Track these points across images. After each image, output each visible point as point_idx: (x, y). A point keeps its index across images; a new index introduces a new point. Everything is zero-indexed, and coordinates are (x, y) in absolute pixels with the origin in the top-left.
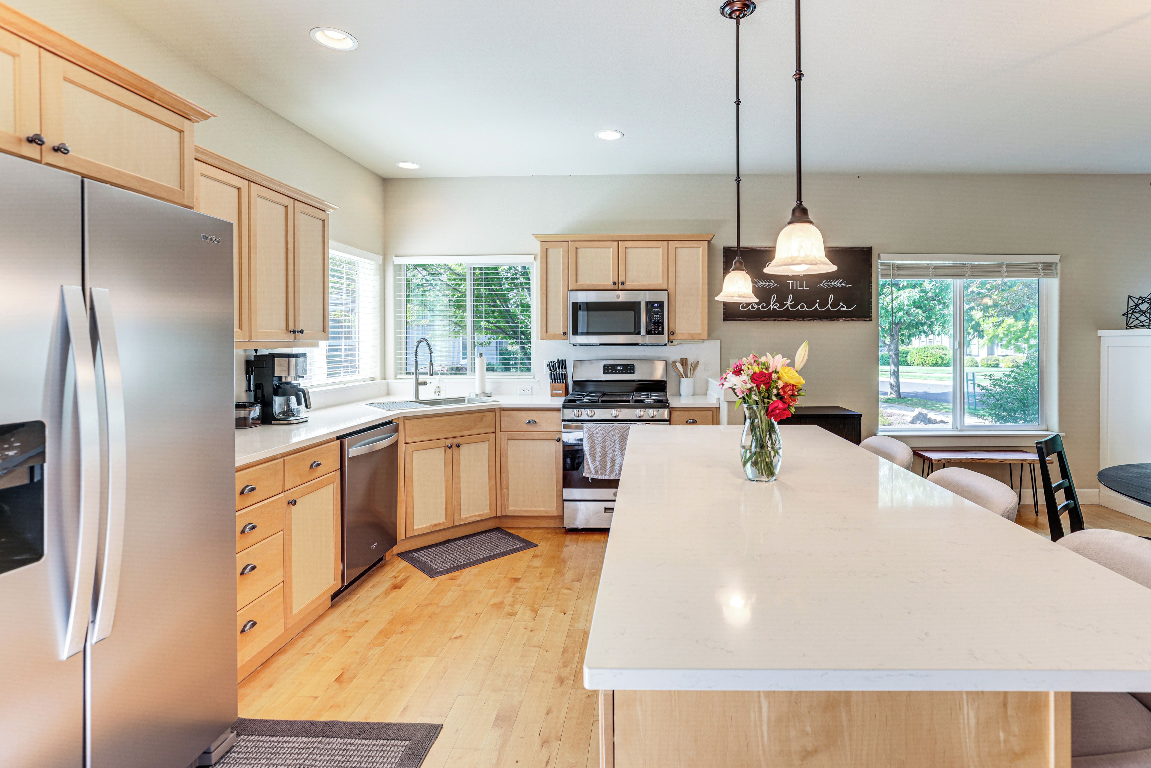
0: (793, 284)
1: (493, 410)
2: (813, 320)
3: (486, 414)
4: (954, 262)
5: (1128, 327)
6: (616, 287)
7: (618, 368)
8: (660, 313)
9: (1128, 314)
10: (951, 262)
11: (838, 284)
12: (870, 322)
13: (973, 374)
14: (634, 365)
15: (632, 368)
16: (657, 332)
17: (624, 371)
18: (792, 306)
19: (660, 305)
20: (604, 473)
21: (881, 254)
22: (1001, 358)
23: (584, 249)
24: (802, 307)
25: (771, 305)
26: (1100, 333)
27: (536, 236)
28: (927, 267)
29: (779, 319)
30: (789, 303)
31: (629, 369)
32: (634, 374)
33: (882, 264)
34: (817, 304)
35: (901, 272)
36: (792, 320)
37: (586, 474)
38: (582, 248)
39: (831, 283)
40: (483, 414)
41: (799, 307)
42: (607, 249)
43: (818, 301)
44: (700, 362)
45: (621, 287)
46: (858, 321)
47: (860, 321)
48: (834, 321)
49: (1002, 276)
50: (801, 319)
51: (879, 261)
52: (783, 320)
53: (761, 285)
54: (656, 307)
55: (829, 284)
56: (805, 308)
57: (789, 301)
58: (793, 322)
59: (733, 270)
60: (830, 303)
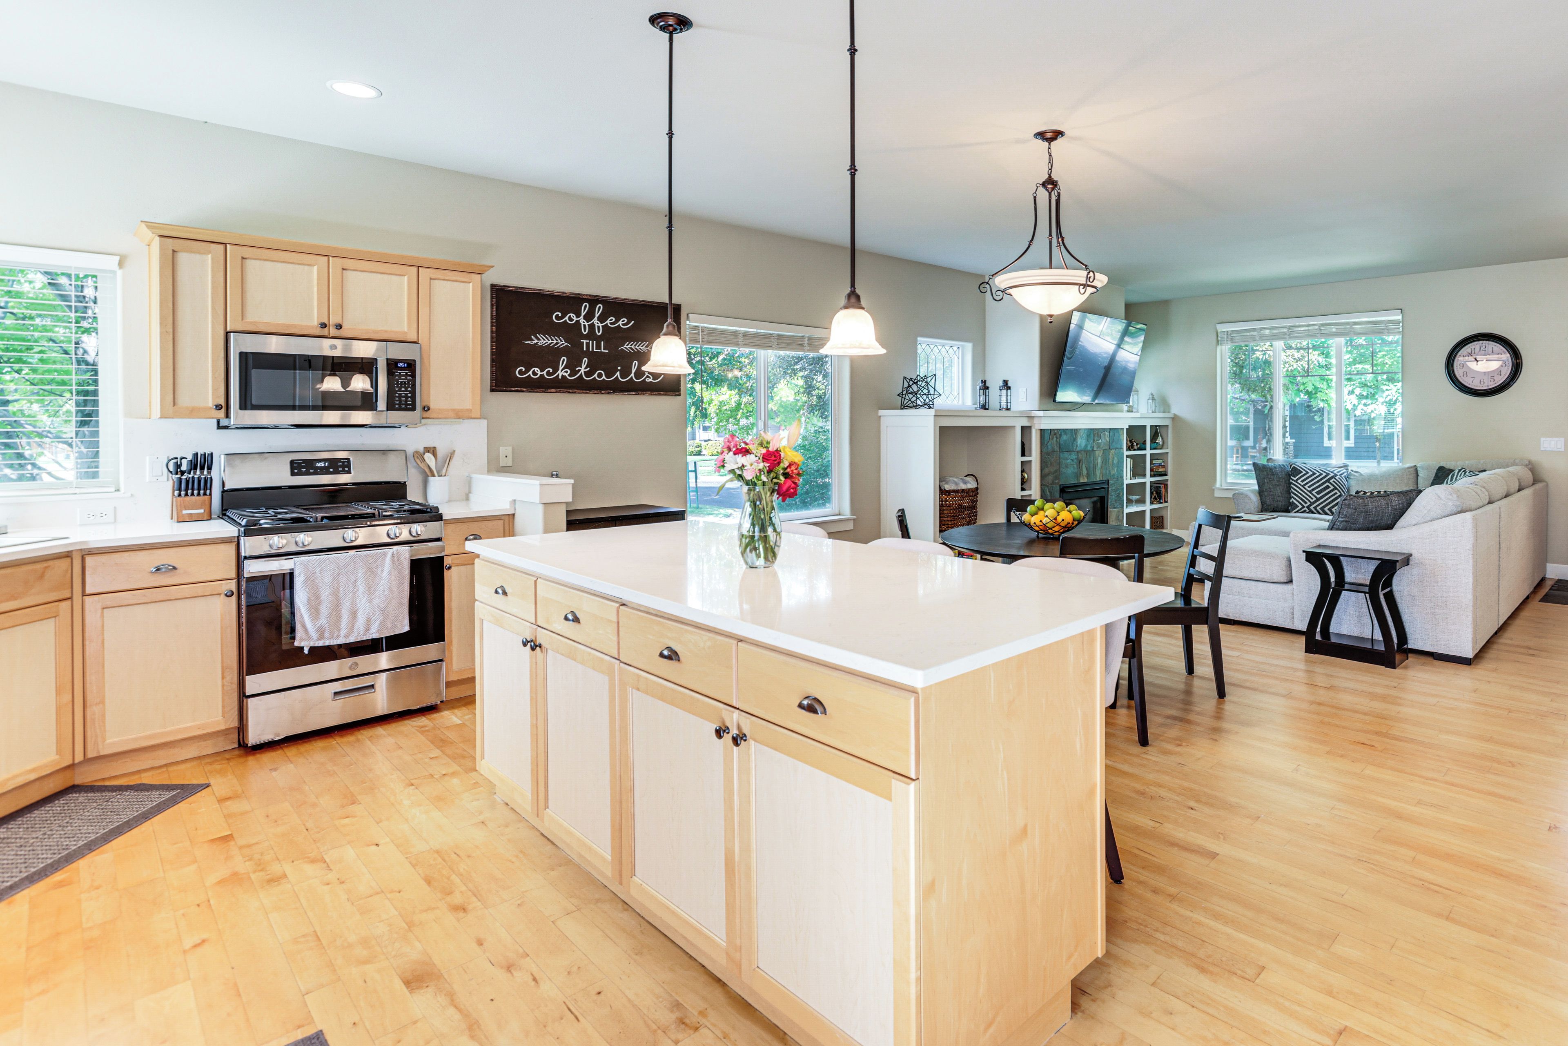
0: (588, 344)
1: (68, 555)
2: (613, 393)
3: (50, 563)
4: (758, 331)
5: (903, 407)
6: (325, 332)
7: (318, 465)
8: (408, 378)
9: (902, 395)
10: (755, 330)
11: (643, 347)
12: (678, 397)
13: (695, 463)
14: (348, 460)
15: (346, 464)
16: (403, 406)
17: (331, 470)
18: (588, 374)
19: (408, 364)
20: (335, 635)
21: (690, 315)
22: (703, 444)
23: (258, 262)
24: (600, 375)
25: (559, 371)
26: (882, 412)
27: (150, 225)
28: (736, 334)
29: (571, 391)
30: (583, 370)
31: (339, 466)
32: (350, 473)
33: (692, 328)
34: (618, 372)
35: (711, 338)
36: (587, 393)
37: (300, 642)
38: (251, 259)
39: (635, 345)
40: (45, 564)
41: (596, 375)
42: (306, 267)
43: (619, 368)
44: (456, 452)
45: (333, 331)
46: (665, 395)
47: (668, 395)
48: (638, 394)
49: (804, 350)
50: (598, 391)
51: (688, 322)
52: (575, 393)
53: (547, 342)
54: (401, 367)
55: (632, 347)
56: (604, 377)
57: (584, 367)
58: (587, 395)
59: (665, 334)
60: (633, 371)
